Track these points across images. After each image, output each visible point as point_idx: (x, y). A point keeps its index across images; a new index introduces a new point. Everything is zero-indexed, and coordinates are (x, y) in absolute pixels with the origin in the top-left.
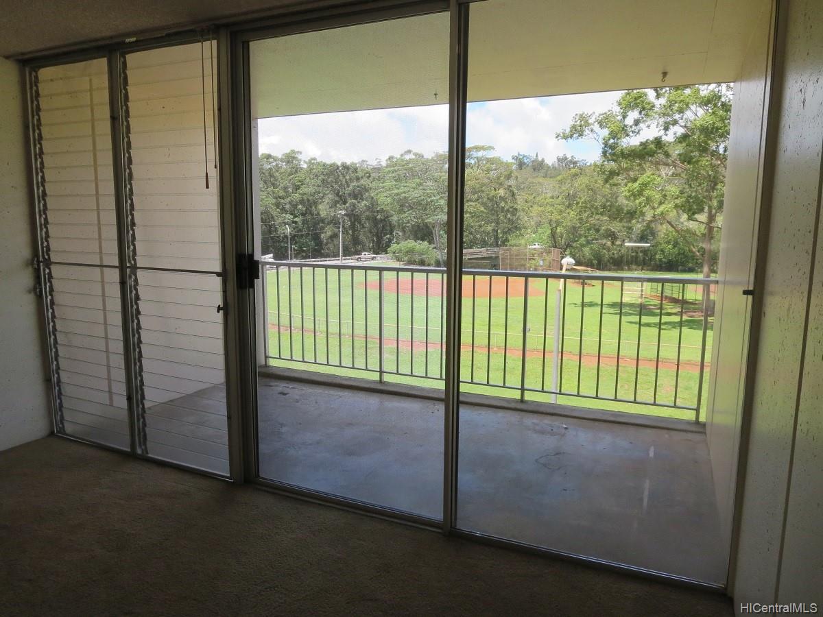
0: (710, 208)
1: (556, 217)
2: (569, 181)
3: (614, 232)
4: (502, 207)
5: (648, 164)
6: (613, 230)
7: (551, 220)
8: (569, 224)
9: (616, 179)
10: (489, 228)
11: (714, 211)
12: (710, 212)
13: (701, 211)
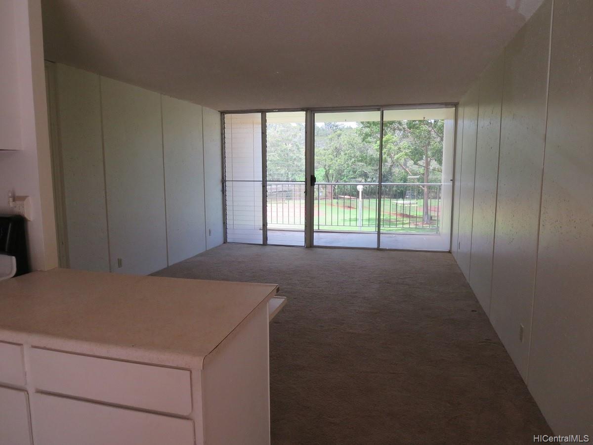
0: (427, 157)
1: (328, 163)
2: (336, 139)
3: (366, 173)
4: (291, 156)
5: (389, 129)
6: (365, 171)
7: (325, 165)
8: (337, 168)
9: (369, 139)
10: (283, 172)
11: (429, 159)
12: (427, 160)
13: (421, 159)
